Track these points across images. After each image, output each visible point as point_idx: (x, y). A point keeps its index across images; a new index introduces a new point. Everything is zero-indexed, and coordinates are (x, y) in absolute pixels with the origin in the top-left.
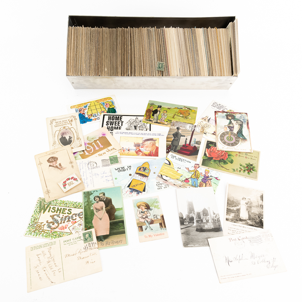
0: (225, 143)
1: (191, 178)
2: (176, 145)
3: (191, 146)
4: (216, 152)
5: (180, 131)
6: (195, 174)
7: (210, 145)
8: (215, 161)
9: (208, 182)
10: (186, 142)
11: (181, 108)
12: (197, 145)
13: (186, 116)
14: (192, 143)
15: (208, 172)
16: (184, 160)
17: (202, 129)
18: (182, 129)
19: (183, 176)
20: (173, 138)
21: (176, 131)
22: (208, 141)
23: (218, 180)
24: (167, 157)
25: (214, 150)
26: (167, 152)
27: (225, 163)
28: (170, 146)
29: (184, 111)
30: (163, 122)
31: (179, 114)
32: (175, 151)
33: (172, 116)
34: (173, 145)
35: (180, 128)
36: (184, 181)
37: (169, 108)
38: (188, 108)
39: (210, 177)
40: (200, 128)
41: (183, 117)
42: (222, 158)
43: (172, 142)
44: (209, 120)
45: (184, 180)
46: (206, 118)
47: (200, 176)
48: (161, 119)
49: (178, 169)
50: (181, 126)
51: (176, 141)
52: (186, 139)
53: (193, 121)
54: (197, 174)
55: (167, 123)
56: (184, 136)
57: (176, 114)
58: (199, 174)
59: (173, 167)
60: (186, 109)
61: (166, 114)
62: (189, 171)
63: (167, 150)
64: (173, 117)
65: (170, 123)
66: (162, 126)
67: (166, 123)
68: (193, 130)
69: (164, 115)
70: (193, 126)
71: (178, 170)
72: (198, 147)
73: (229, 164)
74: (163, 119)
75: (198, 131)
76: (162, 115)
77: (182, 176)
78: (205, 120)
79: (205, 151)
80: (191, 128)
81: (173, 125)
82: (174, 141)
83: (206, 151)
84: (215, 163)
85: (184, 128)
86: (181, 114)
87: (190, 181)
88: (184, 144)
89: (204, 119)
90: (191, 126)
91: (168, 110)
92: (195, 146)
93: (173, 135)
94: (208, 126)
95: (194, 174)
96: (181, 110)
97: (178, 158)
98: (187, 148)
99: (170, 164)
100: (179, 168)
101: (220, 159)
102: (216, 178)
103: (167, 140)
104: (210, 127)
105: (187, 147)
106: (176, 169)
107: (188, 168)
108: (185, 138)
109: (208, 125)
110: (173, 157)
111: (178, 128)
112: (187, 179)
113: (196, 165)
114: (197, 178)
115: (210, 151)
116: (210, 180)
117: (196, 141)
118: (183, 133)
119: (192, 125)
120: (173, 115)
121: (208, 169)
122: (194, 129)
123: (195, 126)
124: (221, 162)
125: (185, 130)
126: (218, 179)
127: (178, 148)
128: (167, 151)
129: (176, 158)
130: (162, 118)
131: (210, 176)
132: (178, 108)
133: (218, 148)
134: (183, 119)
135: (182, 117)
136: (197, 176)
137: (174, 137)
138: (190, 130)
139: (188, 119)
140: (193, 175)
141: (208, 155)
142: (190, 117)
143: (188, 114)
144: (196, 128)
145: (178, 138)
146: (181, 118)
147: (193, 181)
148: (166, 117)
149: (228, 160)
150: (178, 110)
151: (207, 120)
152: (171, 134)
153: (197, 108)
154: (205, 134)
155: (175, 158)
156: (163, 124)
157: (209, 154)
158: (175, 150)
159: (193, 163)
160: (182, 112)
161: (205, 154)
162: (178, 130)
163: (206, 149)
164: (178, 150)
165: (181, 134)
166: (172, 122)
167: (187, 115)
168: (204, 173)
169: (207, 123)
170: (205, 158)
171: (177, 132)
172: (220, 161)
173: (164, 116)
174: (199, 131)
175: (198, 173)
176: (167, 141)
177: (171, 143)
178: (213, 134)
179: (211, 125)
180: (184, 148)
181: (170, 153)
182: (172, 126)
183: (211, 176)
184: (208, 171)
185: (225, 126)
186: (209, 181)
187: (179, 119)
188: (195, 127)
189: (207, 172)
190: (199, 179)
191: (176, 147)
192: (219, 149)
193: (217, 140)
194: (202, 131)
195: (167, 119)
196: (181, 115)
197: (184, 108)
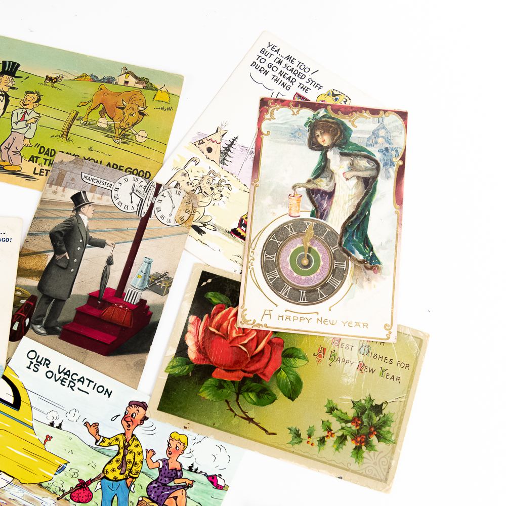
0: (277, 286)
1: (103, 477)
2: (60, 292)
3: (126, 299)
4: (234, 335)
5: (86, 214)
6: (124, 456)
7: (210, 295)
8: (221, 385)
9: (176, 498)
10: (105, 276)
11: (109, 80)
12: (151, 298)
13: (124, 125)
14: (134, 281)
15: (181, 447)
16: (82, 380)
17: (185, 206)
18: (96, 202)
19: (68, 467)
20: (51, 255)
21: (68, 213)
22: (205, 275)
23: (219, 487)
24: (8, 361)
25: (225, 324)
26: (15, 336)
27: (265, 396)
28: (33, 299)
29: (119, 94)
30: (16, 159)
31: (95, 115)
32: (50, 330)
33: (61, 126)
34: (44, 296)
35: (89, 196)
36: (68, 496)
37: (51, 79)
38: (140, 80)
39: (186, 474)
40: (178, 200)
41: (110, 129)
42: (252, 368)
43: (45, 275)
44: (228, 149)
45: (72, 492)
46: (217, 137)
47: (145, 468)
48: (6, 144)
49: (52, 431)
50: (93, 189)
51: (62, 272)
52: (110, 262)
53: (153, 155)
54: (129, 457)
55: (32, 165)
56: (101, 244)
57: (82, 113)
58: (138, 459)
59: (29, 422)
60: (132, 81)
61: (33, 115)
62: (100, 440)
63: (17, 324)
64: (65, 134)
65: (46, 167)
66: (8, 182)
67: (28, 168)
68: (145, 209)
69: (23, 119)
70: (147, 189)
71: (49, 438)
72: (155, 306)
73: (282, 399)
74: (18, 144)
75: (167, 217)
76: (15, 119)
77: (63, 469)
78: (210, 150)
79: (185, 331)
80: (136, 200)
81: (58, 181)
82: (54, 271)
83: (190, 328)
84: (219, 397)
85: (106, 201)
86: (103, 113)
87: (97, 497)
88: (95, 287)
89: (204, 147)
90: (138, 184)
91: (47, 90)
92: (143, 302)
93: (53, 236)
94: (219, 187)
95: (120, 457)
96: (106, 93)
97: (56, 371)
98: (109, 312)
99: (17, 405)
100: (56, 424)
101: (242, 374)
102: (213, 479)
103: (24, 265)
104: (225, 191)
105: (106, 303)
106: (42, 431)
107: (96, 425)
108: (105, 252)
109: (217, 179)
110: (37, 363)
111: (78, 200)
112: (83, 485)
113: (133, 409)
114: (130, 478)
115: (206, 330)
116: (186, 487)
117: (152, 271)
118: (102, 225)
119: (144, 184)
120: (65, 117)
121: (185, 432)
122: (152, 205)
123: (159, 186)
124: (248, 390)
125: (111, 213)
126: (220, 482)
127: (67, 314)
128: (15, 328)
129: (51, 368)
130: (10, 140)
131: (186, 467)
132: (94, 79)
133: (243, 317)
134: (110, 141)
135: (108, 131)
136: (129, 466)
137: (57, 251)
138: (130, 210)
139: (131, 147)
140: (115, 465)
141: (192, 353)
142: (141, 133)
143: (136, 115)
144: (160, 197)
145: (72, 256)
146: (98, 136)
147: (110, 494)
148: (29, 134)
149: (278, 382)
150: (92, 88)
151: (216, 155)
152: (41, 230)
153: (178, 80)
154: (200, 231)
155: (43, 369)
156: (14, 173)
157: (201, 349)
158: (53, 324)
159: (123, 395)
160: (111, 101)
161: (182, 349)
162: (77, 210)
163: (192, 318)
164: (64, 324)
165: (87, 232)
166: (57, 159)
167: (131, 120)
168: (161, 454)
169: (217, 168)
170: (177, 371)
171: (70, 220)
172: (241, 388)
173: (23, 124)
174: (172, 218)
175: (136, 450)
176: (22, 272)
177: (34, 282)
178: (234, 232)
179: (233, 182)
180: (95, 312)
181: (27, 343)
182: (54, 187)
183: (190, 469)
184: (183, 440)
185: (294, 187)
186: (178, 493)
187: (93, 144)
188: (156, 195)
189: (176, 446)
190: (137, 482)
191: (59, 302)
192: (246, 322)
193: (248, 267)
194: (186, 216)
195: (34, 143)
196: (103, 122)
197: (121, 81)
